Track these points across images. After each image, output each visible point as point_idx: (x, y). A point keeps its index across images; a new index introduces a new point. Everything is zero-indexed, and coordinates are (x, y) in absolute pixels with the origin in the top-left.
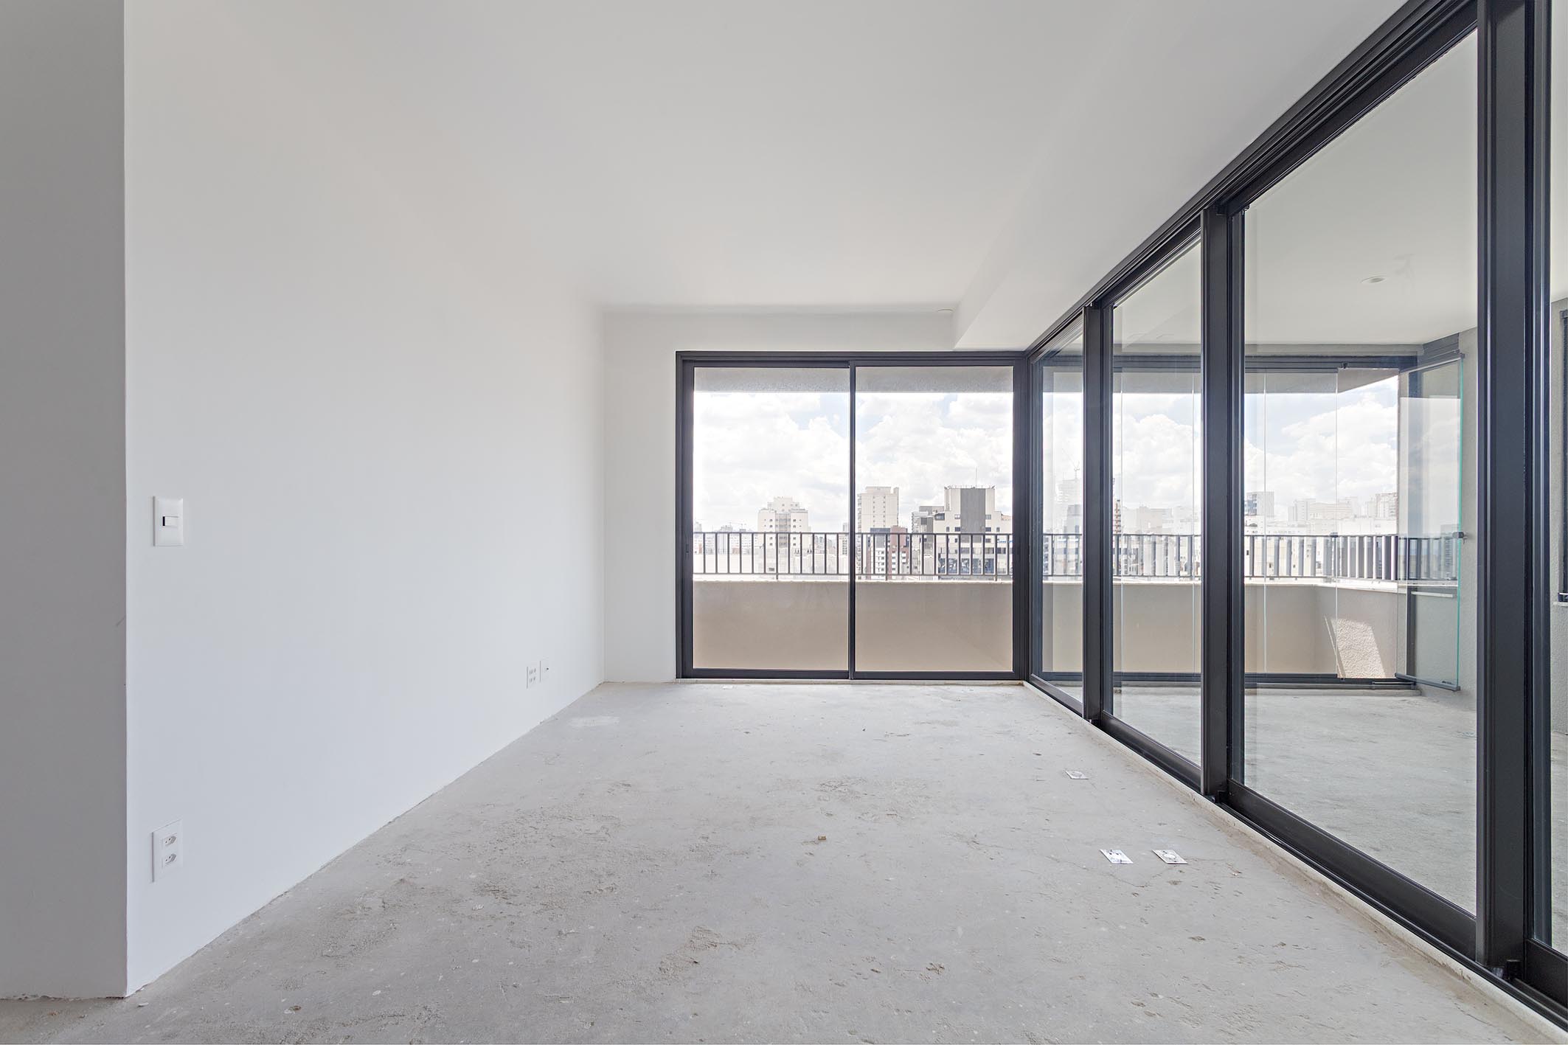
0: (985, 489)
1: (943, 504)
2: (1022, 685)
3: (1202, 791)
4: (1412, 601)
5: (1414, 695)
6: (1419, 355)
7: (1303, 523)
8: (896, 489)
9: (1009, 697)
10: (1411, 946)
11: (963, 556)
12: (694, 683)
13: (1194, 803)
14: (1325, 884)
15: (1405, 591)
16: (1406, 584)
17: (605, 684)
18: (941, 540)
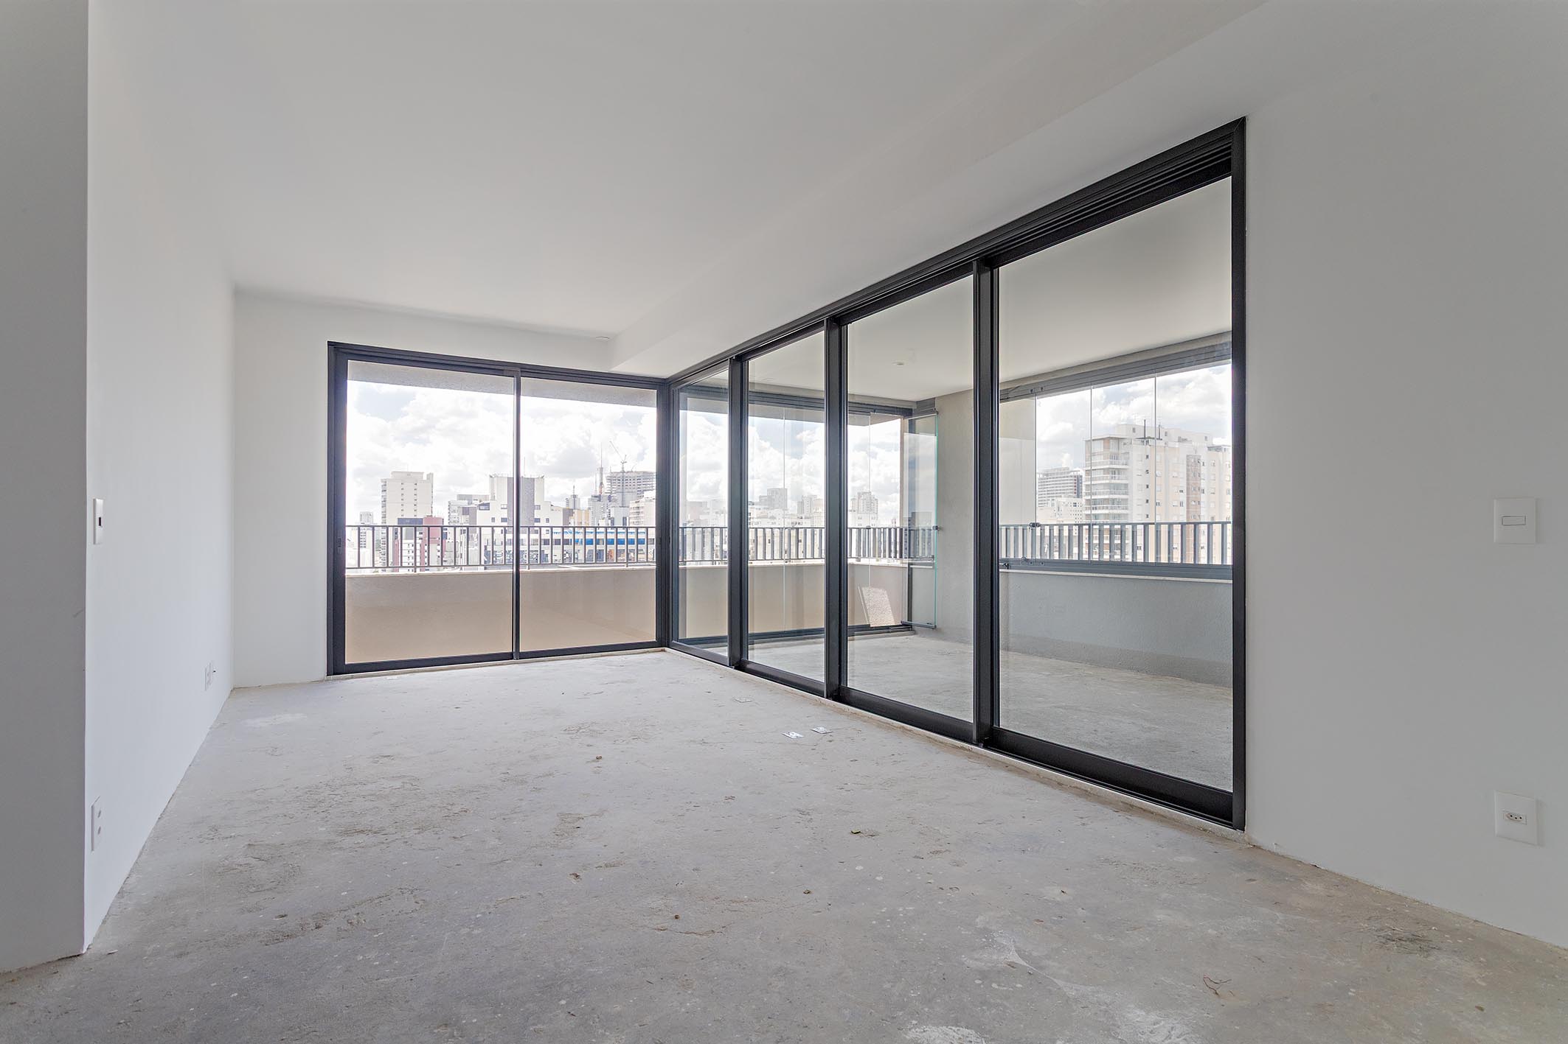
0: (534, 479)
1: (487, 492)
2: (664, 651)
3: (825, 695)
4: (910, 570)
5: (912, 635)
6: (913, 408)
7: (808, 516)
8: (430, 476)
9: (660, 660)
10: (946, 744)
11: (599, 547)
12: (348, 679)
13: (821, 704)
14: (903, 727)
15: (907, 566)
16: (907, 561)
17: (236, 690)
18: (486, 532)
